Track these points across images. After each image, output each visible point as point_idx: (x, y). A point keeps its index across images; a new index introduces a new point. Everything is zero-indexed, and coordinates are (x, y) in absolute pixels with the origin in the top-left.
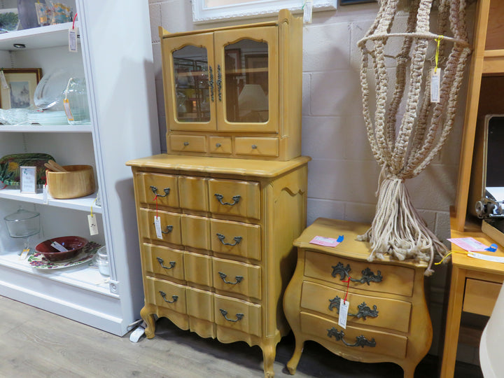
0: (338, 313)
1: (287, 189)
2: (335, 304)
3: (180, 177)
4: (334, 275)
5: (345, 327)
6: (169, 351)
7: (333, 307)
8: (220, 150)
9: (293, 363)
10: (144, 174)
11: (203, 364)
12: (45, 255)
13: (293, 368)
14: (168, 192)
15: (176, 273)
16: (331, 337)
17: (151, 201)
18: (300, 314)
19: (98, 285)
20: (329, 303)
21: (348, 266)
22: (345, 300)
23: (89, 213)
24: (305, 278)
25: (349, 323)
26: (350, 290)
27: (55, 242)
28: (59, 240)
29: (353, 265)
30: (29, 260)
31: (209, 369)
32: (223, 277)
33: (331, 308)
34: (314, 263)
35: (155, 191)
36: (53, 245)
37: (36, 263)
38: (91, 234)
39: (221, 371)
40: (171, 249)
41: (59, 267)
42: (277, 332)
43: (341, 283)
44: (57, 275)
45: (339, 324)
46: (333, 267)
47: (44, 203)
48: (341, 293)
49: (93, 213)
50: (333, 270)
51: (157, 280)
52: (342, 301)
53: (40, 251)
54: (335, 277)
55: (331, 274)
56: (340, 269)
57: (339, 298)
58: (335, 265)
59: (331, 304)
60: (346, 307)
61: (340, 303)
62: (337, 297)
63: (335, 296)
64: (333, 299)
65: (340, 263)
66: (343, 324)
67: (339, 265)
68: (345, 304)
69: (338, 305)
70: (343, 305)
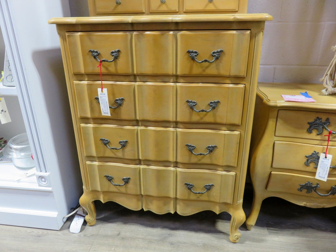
0: (316, 168)
2: (314, 159)
3: (135, 33)
4: (309, 131)
5: (325, 180)
6: (119, 234)
7: (311, 162)
8: (163, 7)
10: (79, 34)
11: (163, 240)
14: (116, 55)
15: (128, 153)
16: (301, 191)
17: (90, 70)
18: (270, 174)
19: (19, 181)
20: (305, 160)
21: (328, 120)
22: (326, 153)
24: (276, 138)
25: (330, 175)
26: (330, 143)
29: (332, 118)
31: (172, 244)
32: (191, 149)
33: (307, 164)
34: (287, 121)
35: (96, 55)
39: (185, 243)
40: (120, 127)
43: (319, 137)
45: (317, 177)
46: (309, 123)
48: (318, 148)
50: (308, 126)
51: (101, 164)
52: (322, 156)
54: (311, 133)
55: (305, 130)
56: (318, 124)
57: (318, 153)
58: (312, 120)
59: (308, 160)
60: (328, 160)
61: (319, 157)
62: (315, 152)
63: (312, 152)
64: (310, 154)
65: (318, 118)
66: (322, 177)
67: (316, 120)
68: (326, 157)
69: (316, 160)
70: (323, 159)
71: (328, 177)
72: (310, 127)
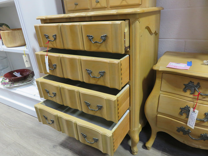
0: (188, 118)
1: (148, 28)
2: (185, 111)
4: (185, 90)
5: (193, 128)
7: (183, 113)
8: (99, 5)
9: (150, 144)
12: (9, 79)
13: (150, 147)
16: (179, 132)
18: (157, 116)
19: (35, 95)
21: (198, 84)
22: (194, 108)
23: (23, 54)
24: (161, 92)
26: (199, 101)
27: (15, 72)
28: (17, 71)
29: (202, 83)
30: (1, 82)
33: (181, 114)
34: (169, 82)
36: (14, 74)
37: (5, 84)
38: (26, 67)
41: (15, 85)
42: (140, 126)
43: (192, 96)
44: (15, 90)
45: (188, 125)
46: (184, 85)
47: (1, 50)
48: (190, 104)
49: (26, 54)
50: (184, 87)
52: (192, 110)
53: (6, 77)
54: (186, 92)
55: (182, 90)
56: (191, 86)
57: (189, 107)
58: (186, 83)
59: (181, 111)
60: (196, 114)
61: (190, 110)
62: (187, 106)
63: (185, 106)
64: (184, 107)
65: (191, 81)
66: (191, 125)
67: (190, 83)
68: (194, 112)
69: (188, 112)
70: (192, 112)
71: (195, 126)
72: (185, 88)
